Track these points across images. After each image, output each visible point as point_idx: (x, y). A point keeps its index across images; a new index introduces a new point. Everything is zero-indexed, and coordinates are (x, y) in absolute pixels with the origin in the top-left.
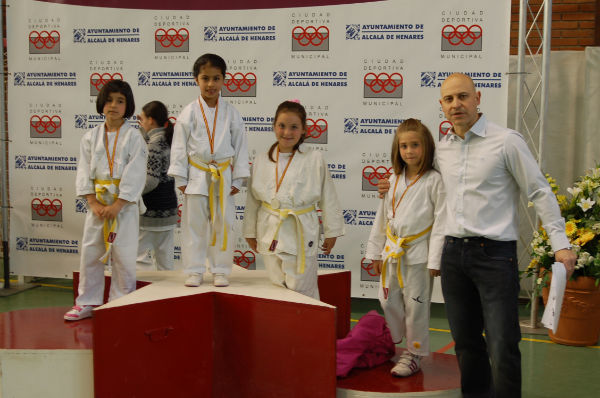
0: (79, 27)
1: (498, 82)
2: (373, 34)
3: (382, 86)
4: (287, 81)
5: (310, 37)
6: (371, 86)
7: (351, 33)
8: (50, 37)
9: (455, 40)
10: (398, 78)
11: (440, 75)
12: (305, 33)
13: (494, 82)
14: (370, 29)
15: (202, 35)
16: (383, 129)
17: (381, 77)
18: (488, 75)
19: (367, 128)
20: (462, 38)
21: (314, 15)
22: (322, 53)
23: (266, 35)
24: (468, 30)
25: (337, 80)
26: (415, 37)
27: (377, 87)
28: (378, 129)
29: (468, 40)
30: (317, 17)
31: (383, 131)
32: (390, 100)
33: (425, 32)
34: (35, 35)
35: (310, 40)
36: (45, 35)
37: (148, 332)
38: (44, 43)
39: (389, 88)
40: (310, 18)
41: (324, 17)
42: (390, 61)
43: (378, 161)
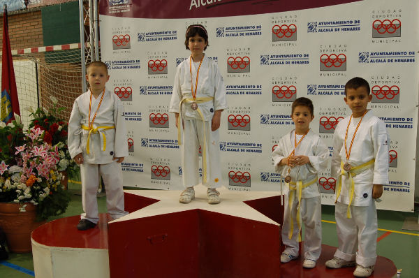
0: (141, 31)
1: (412, 58)
2: (326, 28)
3: (332, 63)
4: (270, 62)
5: (284, 32)
6: (325, 63)
7: (311, 28)
8: (124, 39)
9: (382, 30)
10: (343, 57)
11: (372, 54)
12: (280, 29)
13: (410, 58)
14: (324, 25)
15: (215, 34)
16: (333, 92)
17: (331, 57)
18: (405, 53)
19: (323, 91)
20: (387, 29)
21: (286, 17)
22: (292, 42)
23: (255, 31)
24: (391, 23)
25: (302, 60)
26: (354, 29)
27: (329, 64)
28: (330, 92)
29: (391, 30)
30: (289, 19)
31: (333, 93)
32: (338, 72)
33: (361, 25)
34: (116, 38)
35: (284, 34)
36: (122, 37)
37: (149, 238)
38: (122, 43)
39: (337, 64)
40: (284, 19)
41: (293, 18)
42: (338, 46)
43: (330, 114)
